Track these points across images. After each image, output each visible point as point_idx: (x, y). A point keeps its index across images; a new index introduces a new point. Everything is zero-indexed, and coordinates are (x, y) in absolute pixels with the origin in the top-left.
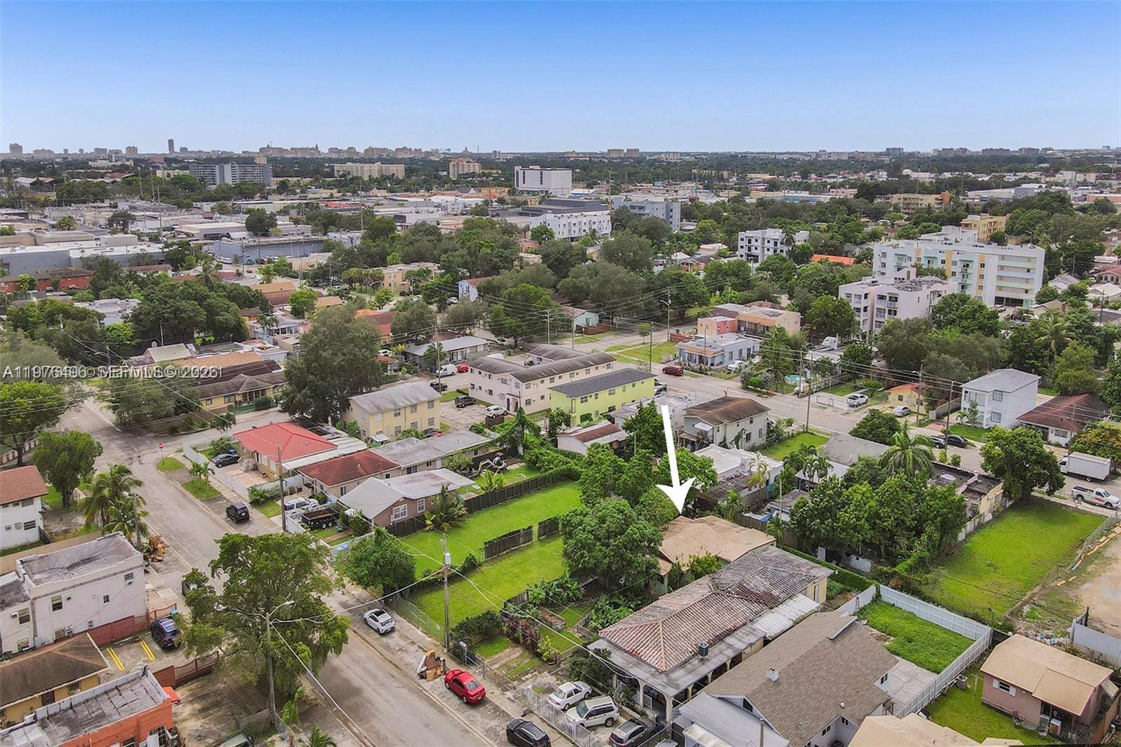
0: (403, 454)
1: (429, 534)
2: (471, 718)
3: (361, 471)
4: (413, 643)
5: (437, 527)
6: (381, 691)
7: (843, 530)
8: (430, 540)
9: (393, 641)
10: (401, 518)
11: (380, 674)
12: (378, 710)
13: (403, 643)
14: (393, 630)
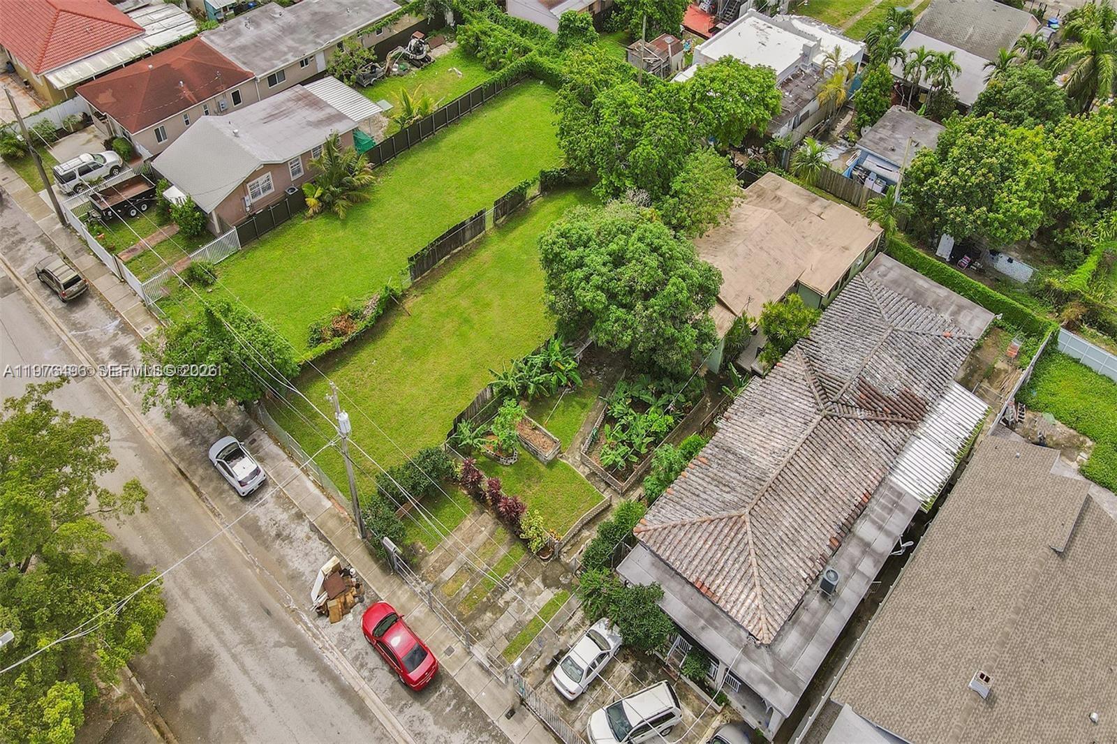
0: (260, 45)
1: (315, 222)
2: (417, 727)
3: (187, 93)
4: (300, 516)
5: (327, 207)
6: (249, 661)
7: (1002, 224)
8: (317, 237)
9: (267, 511)
10: (263, 195)
11: (244, 607)
12: (245, 720)
13: (283, 516)
14: (263, 484)
